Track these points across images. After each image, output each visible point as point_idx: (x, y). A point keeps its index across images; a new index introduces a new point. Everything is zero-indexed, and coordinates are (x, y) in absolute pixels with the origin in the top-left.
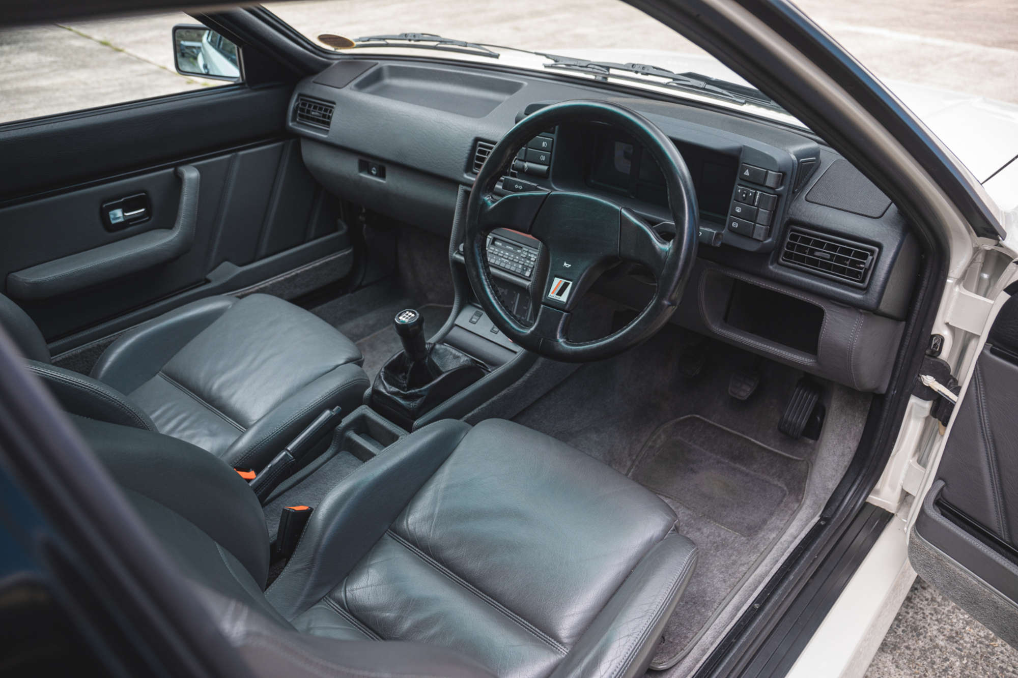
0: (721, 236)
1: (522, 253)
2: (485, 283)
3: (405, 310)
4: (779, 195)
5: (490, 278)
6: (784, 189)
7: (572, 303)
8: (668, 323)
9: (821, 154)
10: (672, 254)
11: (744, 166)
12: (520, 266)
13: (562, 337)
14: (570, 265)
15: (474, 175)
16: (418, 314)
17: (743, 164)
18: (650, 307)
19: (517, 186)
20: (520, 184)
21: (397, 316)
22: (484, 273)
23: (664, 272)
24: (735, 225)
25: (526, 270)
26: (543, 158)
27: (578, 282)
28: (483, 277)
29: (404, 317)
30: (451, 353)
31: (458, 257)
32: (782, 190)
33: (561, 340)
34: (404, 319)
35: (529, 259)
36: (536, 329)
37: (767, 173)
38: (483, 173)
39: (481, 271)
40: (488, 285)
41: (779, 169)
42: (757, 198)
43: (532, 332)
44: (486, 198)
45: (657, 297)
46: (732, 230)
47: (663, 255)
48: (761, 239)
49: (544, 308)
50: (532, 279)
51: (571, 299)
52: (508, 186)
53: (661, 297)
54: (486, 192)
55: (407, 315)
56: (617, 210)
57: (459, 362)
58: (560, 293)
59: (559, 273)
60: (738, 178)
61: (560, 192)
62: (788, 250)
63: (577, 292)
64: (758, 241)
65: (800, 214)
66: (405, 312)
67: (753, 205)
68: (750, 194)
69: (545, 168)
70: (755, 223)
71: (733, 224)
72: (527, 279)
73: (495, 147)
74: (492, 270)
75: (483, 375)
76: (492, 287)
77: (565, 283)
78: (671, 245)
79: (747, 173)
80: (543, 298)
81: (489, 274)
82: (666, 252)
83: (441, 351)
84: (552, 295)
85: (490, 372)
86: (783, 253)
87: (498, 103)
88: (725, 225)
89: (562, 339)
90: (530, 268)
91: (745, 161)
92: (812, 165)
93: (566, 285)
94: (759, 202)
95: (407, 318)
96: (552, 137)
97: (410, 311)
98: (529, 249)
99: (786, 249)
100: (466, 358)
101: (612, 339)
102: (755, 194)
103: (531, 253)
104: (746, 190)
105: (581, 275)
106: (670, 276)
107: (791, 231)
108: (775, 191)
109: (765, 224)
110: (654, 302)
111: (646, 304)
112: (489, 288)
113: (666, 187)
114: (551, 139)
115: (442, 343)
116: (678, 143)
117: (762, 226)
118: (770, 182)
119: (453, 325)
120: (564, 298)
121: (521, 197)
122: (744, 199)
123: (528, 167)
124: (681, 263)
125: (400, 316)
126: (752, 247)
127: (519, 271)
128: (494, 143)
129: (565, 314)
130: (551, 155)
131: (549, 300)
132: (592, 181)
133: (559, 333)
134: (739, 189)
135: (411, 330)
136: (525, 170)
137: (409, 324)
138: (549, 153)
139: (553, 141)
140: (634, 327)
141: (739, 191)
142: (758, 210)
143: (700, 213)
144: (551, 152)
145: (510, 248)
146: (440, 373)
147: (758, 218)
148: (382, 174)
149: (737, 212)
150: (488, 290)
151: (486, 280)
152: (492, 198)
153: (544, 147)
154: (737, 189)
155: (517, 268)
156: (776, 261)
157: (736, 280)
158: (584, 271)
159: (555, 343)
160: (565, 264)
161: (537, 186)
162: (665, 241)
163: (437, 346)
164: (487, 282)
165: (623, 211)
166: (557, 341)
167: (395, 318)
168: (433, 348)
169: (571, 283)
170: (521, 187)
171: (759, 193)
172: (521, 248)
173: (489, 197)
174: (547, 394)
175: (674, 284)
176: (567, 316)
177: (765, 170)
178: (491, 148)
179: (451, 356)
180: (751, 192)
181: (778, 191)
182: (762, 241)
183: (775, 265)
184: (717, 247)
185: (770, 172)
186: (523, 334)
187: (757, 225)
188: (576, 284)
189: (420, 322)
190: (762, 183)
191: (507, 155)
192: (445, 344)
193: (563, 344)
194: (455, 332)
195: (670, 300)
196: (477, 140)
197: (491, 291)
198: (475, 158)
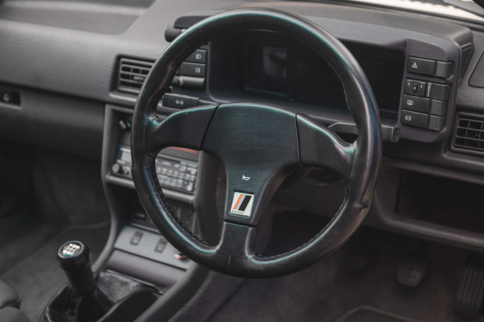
0: (398, 131)
1: (180, 167)
2: (160, 206)
3: (68, 242)
4: (450, 84)
5: (164, 199)
6: (454, 77)
7: (256, 216)
8: (361, 226)
9: (475, 39)
10: (358, 156)
11: (410, 58)
12: (181, 181)
13: (250, 253)
14: (249, 178)
15: (136, 96)
16: (83, 246)
17: (409, 57)
18: (342, 212)
19: (177, 102)
20: (180, 99)
21: (59, 251)
22: (157, 196)
23: (352, 174)
24: (408, 118)
25: (188, 184)
26: (198, 70)
27: (260, 194)
28: (157, 200)
29: (68, 250)
30: (118, 280)
31: (112, 178)
32: (452, 79)
33: (250, 257)
34: (68, 253)
35: (189, 172)
36: (221, 248)
37: (436, 64)
38: (144, 93)
39: (154, 193)
40: (164, 208)
41: (448, 58)
42: (429, 89)
43: (218, 252)
44: (151, 118)
45: (347, 201)
46: (405, 124)
47: (348, 158)
48: (438, 129)
49: (227, 225)
50: (195, 192)
51: (255, 213)
52: (169, 103)
53: (352, 201)
54: (150, 112)
55: (71, 247)
56: (292, 117)
57: (129, 288)
58: (243, 207)
59: (237, 187)
60: (405, 72)
61: (226, 104)
62: (459, 137)
63: (261, 204)
64: (436, 131)
65: (466, 99)
66: (68, 244)
67: (425, 97)
68: (421, 87)
69: (201, 80)
70: (429, 113)
71: (406, 118)
72: (190, 194)
73: (154, 65)
74: (165, 191)
75: (155, 299)
76: (168, 209)
77: (246, 196)
78: (355, 147)
79: (415, 66)
80: (225, 215)
81: (162, 196)
82: (352, 154)
83: (107, 279)
84: (235, 210)
85: (162, 294)
86: (453, 140)
87: (135, 18)
88: (397, 119)
89: (251, 255)
90: (191, 181)
91: (412, 54)
92: (470, 50)
93: (247, 199)
94: (431, 93)
95: (72, 251)
96: (206, 48)
97: (73, 243)
98: (188, 163)
99: (457, 136)
100: (135, 284)
101: (305, 249)
102: (426, 86)
103: (190, 167)
104: (415, 83)
105: (263, 187)
106: (359, 178)
107: (459, 118)
108: (446, 81)
109: (440, 114)
110: (345, 207)
111: (337, 210)
112: (165, 210)
113: (343, 89)
114: (205, 51)
115: (105, 271)
116: (348, 44)
117: (437, 117)
118: (440, 72)
119: (113, 249)
120: (247, 212)
121: (189, 113)
122: (415, 92)
123: (183, 80)
124: (368, 164)
125: (62, 250)
126: (429, 138)
127: (180, 186)
128: (153, 61)
129: (250, 228)
130: (206, 66)
131: (232, 216)
132: (248, 88)
133: (247, 249)
134: (409, 82)
135: (77, 263)
136: (181, 84)
137: (75, 257)
138: (204, 65)
139: (207, 52)
140: (327, 234)
141: (409, 84)
142: (431, 101)
143: (380, 112)
144: (206, 63)
145: (167, 163)
146: (111, 304)
147: (432, 109)
148: (16, 100)
149: (409, 106)
150: (164, 213)
151: (160, 202)
152: (157, 117)
153: (198, 59)
154: (406, 83)
155: (177, 183)
156: (448, 149)
157: (402, 170)
158: (265, 182)
159: (244, 261)
160: (244, 177)
161: (199, 99)
162: (348, 144)
163: (102, 275)
164: (162, 205)
165: (299, 117)
166: (247, 258)
167: (58, 252)
168: (98, 277)
169: (253, 196)
170: (182, 103)
171: (430, 84)
172: (178, 162)
173: (154, 116)
174: (220, 309)
175: (364, 185)
176: (253, 232)
177: (434, 61)
178: (150, 67)
179: (118, 284)
180: (422, 84)
181: (449, 80)
182: (438, 132)
183: (448, 153)
184: (396, 143)
185: (438, 62)
186: (209, 255)
187: (431, 116)
188: (259, 196)
189: (85, 254)
190: (433, 75)
191: (169, 72)
192: (109, 271)
193: (254, 261)
194: (117, 257)
195: (361, 203)
196: (119, 57)
197: (167, 214)
198: (119, 75)
